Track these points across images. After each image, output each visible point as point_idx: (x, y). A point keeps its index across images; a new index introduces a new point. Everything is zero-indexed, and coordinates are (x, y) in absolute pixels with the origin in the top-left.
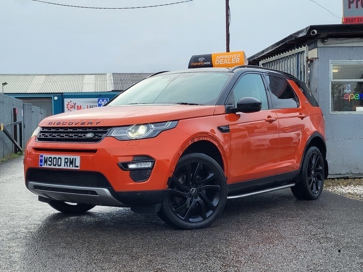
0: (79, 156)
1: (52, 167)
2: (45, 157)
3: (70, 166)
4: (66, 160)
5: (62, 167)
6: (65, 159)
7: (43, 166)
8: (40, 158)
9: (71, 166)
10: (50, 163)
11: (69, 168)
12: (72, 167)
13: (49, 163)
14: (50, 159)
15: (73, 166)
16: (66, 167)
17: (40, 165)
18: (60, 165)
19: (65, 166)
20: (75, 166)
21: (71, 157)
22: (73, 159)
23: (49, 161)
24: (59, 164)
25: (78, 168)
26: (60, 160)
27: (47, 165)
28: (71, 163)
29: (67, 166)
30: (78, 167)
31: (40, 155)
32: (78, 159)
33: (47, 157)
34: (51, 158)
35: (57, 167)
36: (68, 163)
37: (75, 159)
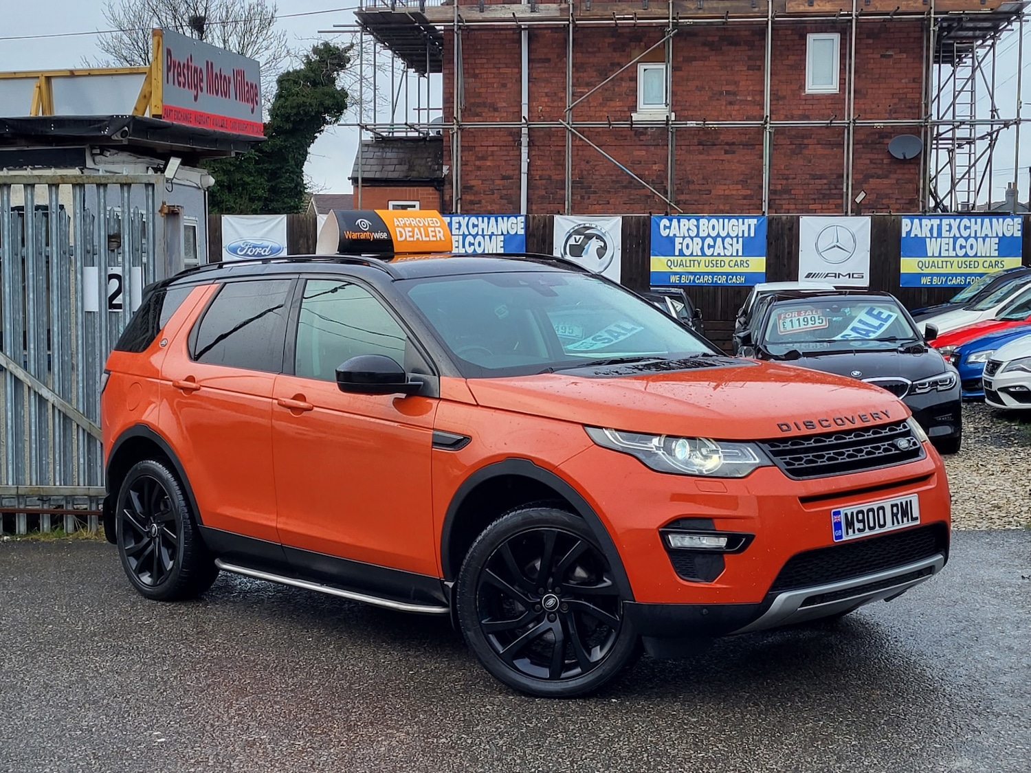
0: (916, 494)
1: (867, 533)
2: (846, 514)
3: (903, 522)
4: (895, 510)
5: (890, 527)
6: (892, 506)
7: (845, 538)
8: (834, 519)
9: (905, 520)
10: (861, 526)
11: (901, 526)
12: (907, 524)
13: (858, 525)
14: (860, 517)
15: (908, 520)
16: (897, 527)
17: (837, 538)
18: (884, 525)
19: (893, 524)
20: (913, 519)
21: (900, 498)
22: (907, 502)
23: (859, 521)
24: (882, 523)
25: (918, 522)
26: (881, 512)
27: (854, 532)
28: (905, 513)
29: (898, 523)
30: (917, 519)
31: (834, 512)
32: (914, 501)
33: (852, 514)
34: (862, 512)
35: (878, 531)
36: (900, 517)
37: (911, 501)
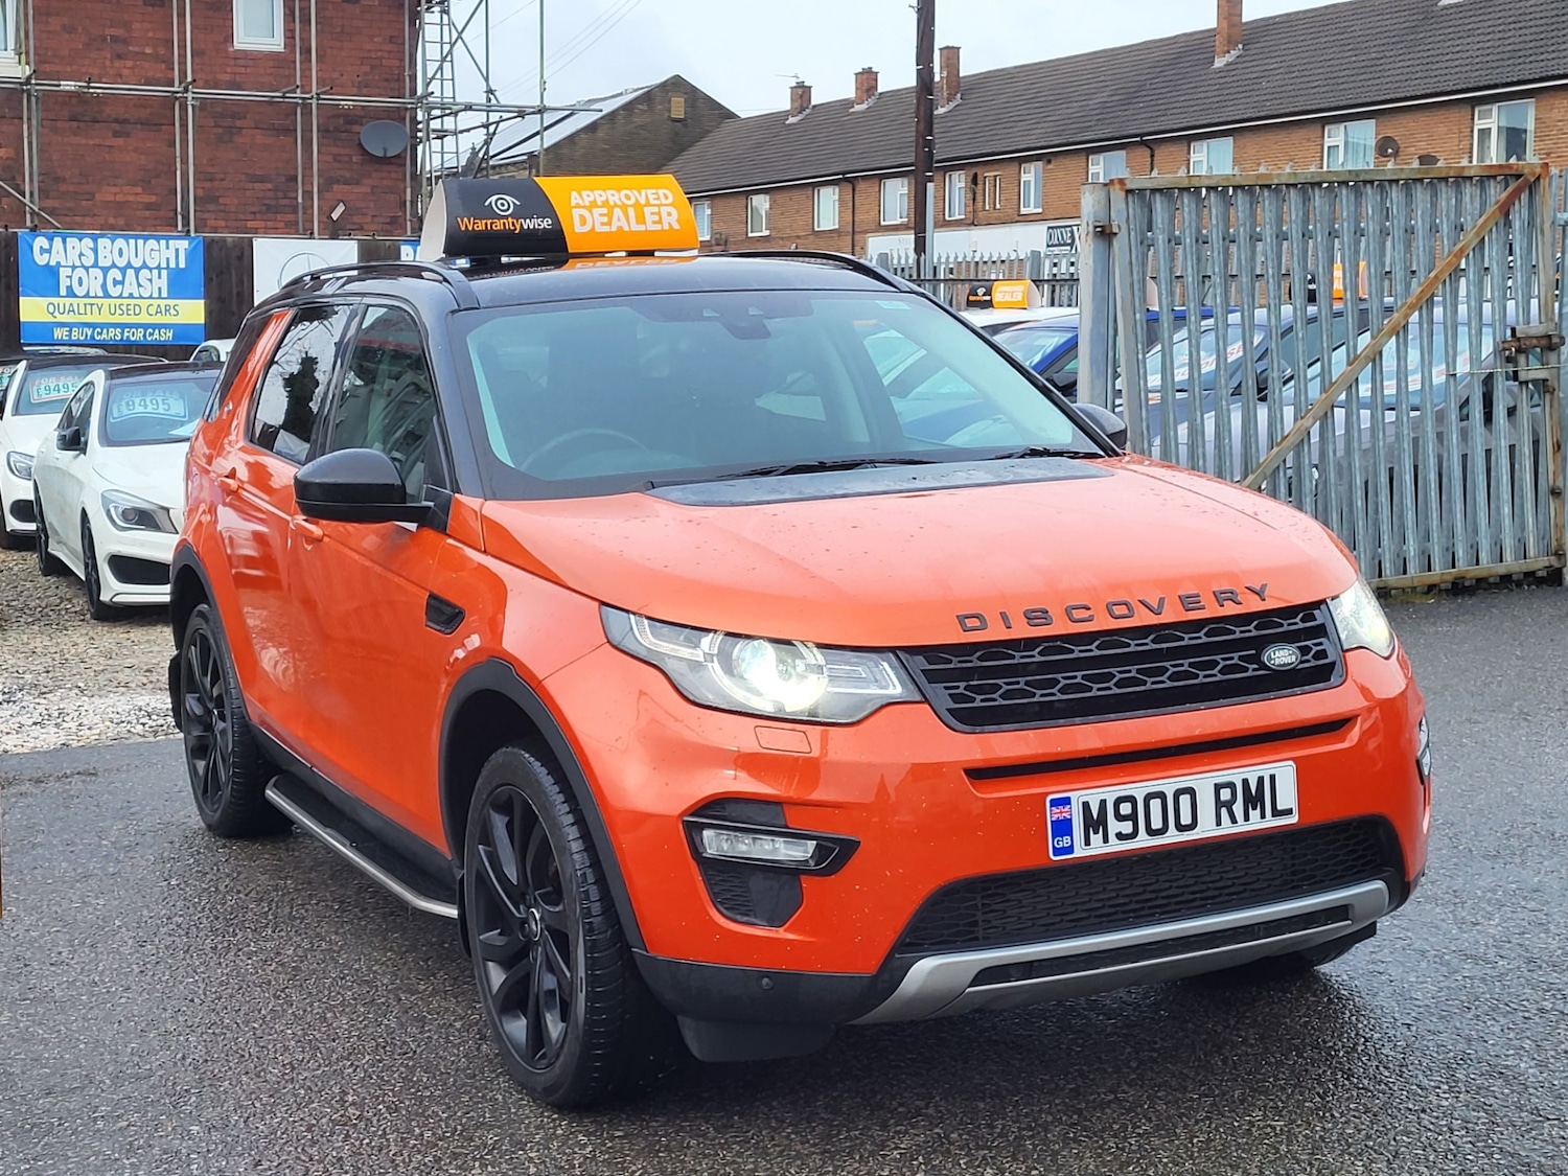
0: (1291, 763)
1: (1143, 841)
2: (1086, 806)
3: (1247, 818)
4: (1225, 794)
5: (1207, 829)
6: (1218, 788)
7: (1080, 851)
8: (1052, 815)
9: (1255, 814)
10: (1127, 827)
11: (1242, 827)
12: (1257, 823)
13: (1114, 826)
14: (1126, 809)
15: (1263, 816)
16: (1227, 828)
17: (1057, 852)
18: (1193, 825)
19: (1219, 823)
20: (1276, 813)
21: (1245, 772)
22: (1261, 780)
23: (1119, 817)
24: (1186, 819)
25: (1293, 819)
26: (1185, 800)
27: (1106, 840)
28: (1254, 800)
29: (1234, 821)
30: (1289, 812)
31: (1052, 801)
32: (1283, 776)
33: (1103, 803)
34: (1132, 800)
35: (1173, 837)
36: (1238, 808)
37: (1273, 778)
